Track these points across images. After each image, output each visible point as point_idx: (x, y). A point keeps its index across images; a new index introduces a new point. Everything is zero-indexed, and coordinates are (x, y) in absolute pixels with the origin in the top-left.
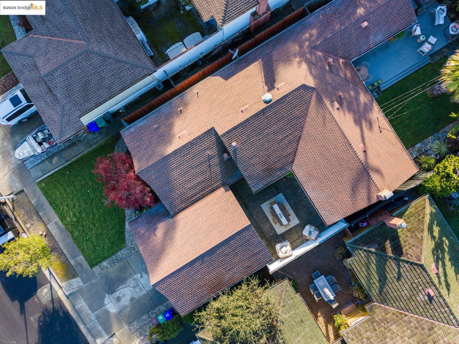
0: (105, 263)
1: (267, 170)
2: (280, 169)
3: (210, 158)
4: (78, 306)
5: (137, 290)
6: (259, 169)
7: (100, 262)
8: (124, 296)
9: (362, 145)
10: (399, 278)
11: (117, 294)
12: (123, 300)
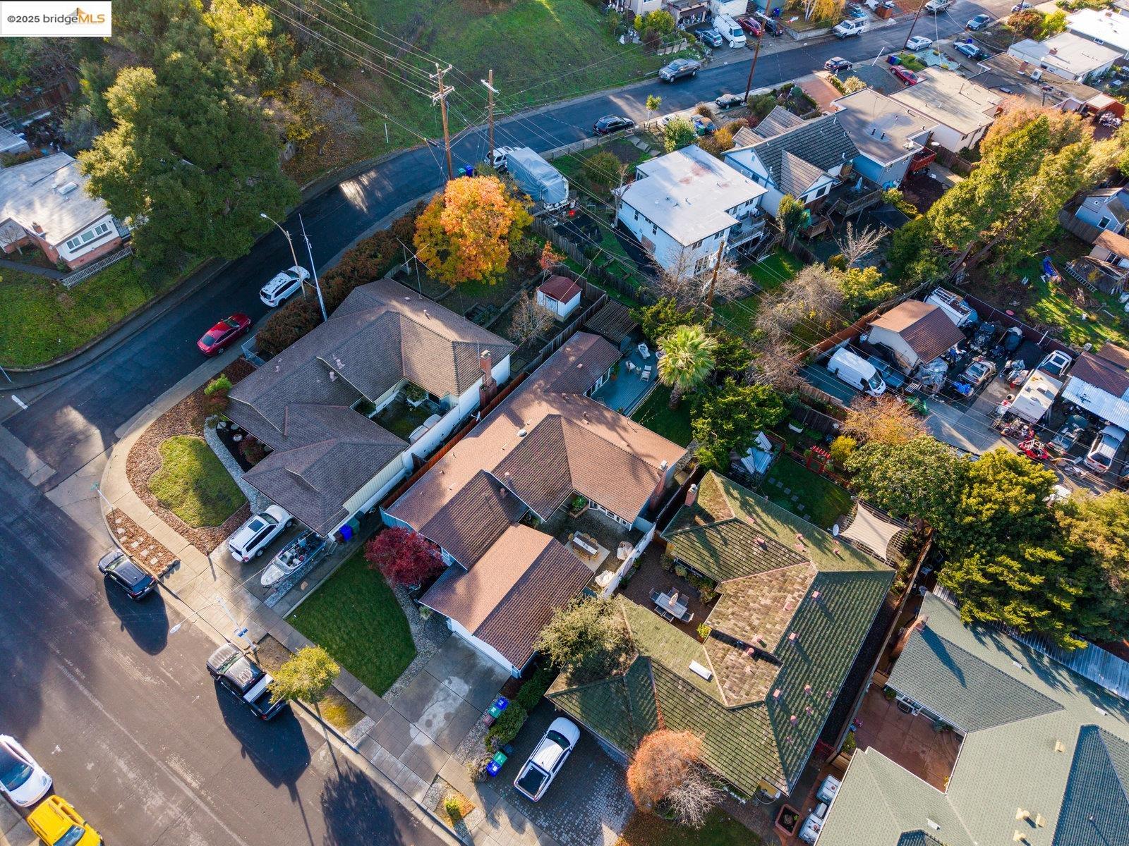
0: (397, 685)
1: (549, 494)
2: (562, 490)
3: (487, 499)
4: (375, 758)
5: (450, 701)
6: (540, 495)
7: (391, 685)
8: (434, 716)
9: (623, 442)
10: (726, 544)
11: (425, 718)
12: (435, 722)
